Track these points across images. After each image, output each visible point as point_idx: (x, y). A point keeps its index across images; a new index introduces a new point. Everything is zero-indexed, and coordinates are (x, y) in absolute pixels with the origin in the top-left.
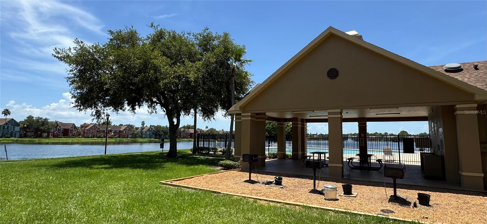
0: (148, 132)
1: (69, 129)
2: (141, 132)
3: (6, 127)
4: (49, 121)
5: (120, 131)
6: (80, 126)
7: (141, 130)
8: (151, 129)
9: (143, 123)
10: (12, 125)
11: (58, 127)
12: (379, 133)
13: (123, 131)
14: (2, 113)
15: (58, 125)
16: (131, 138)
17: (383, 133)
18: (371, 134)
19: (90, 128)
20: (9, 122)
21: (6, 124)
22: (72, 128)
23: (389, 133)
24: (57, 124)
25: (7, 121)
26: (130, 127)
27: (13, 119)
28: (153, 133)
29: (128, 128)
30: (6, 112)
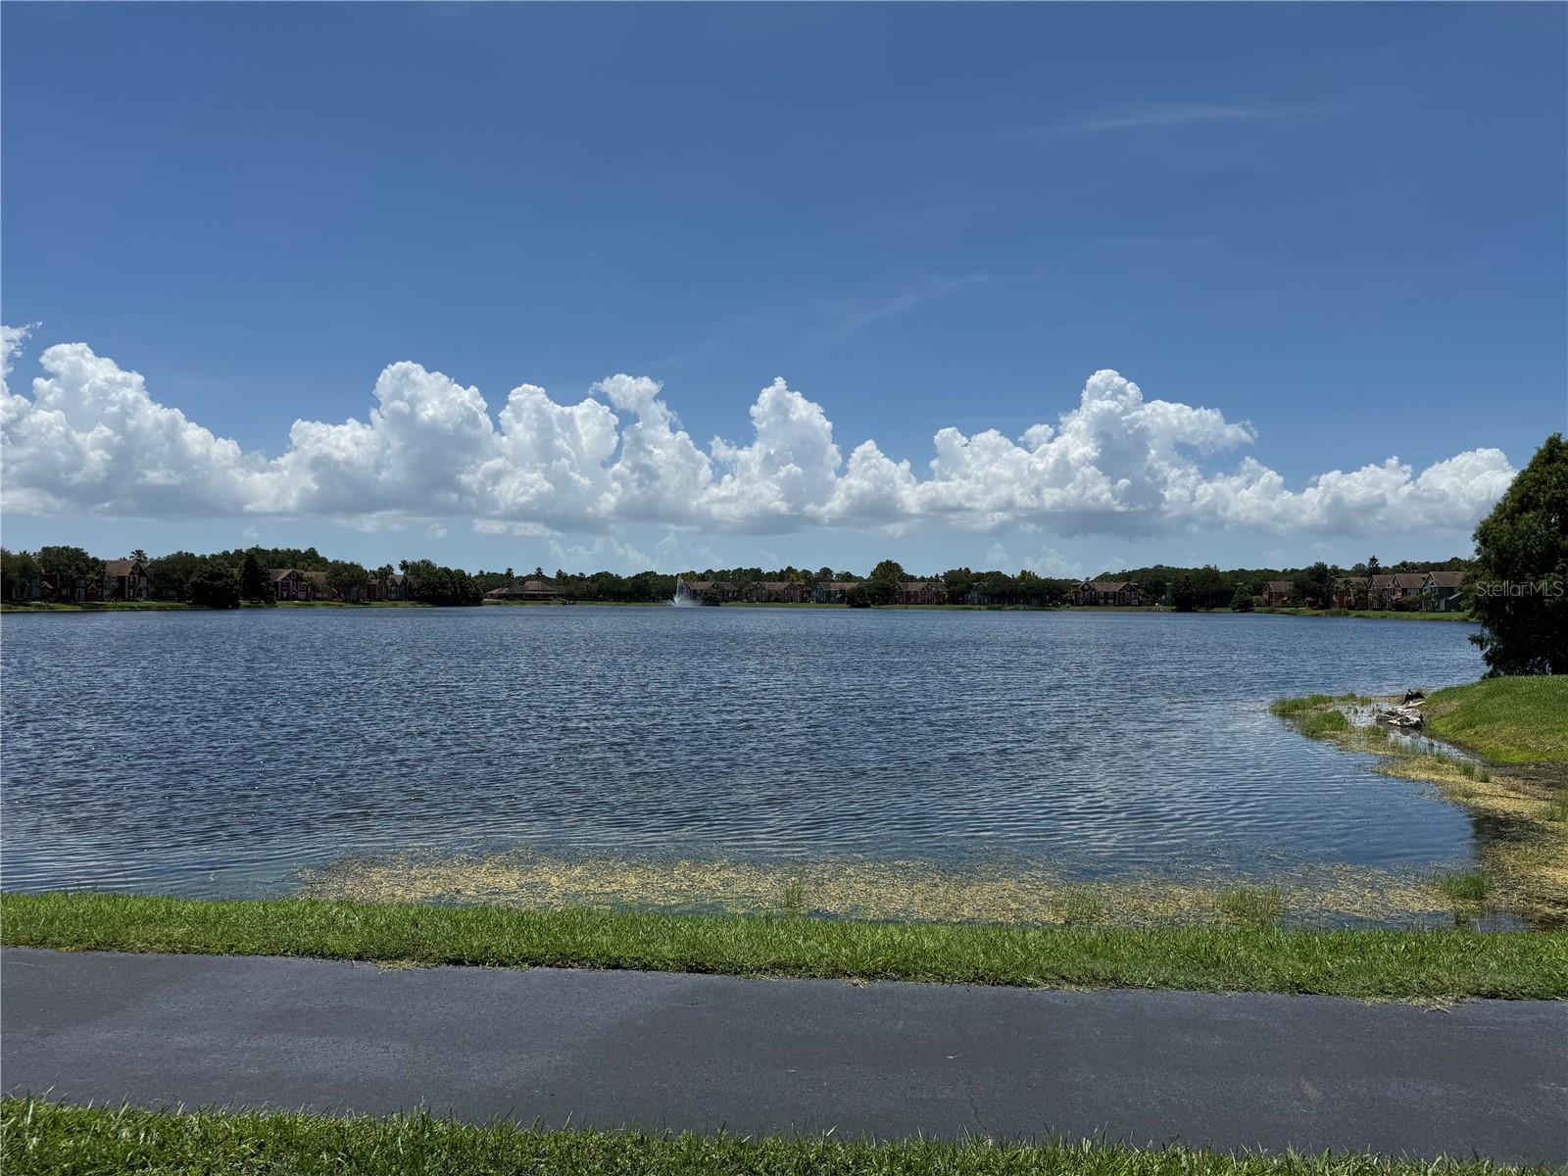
12: (799, 571)
17: (815, 570)
18: (769, 574)
23: (837, 569)
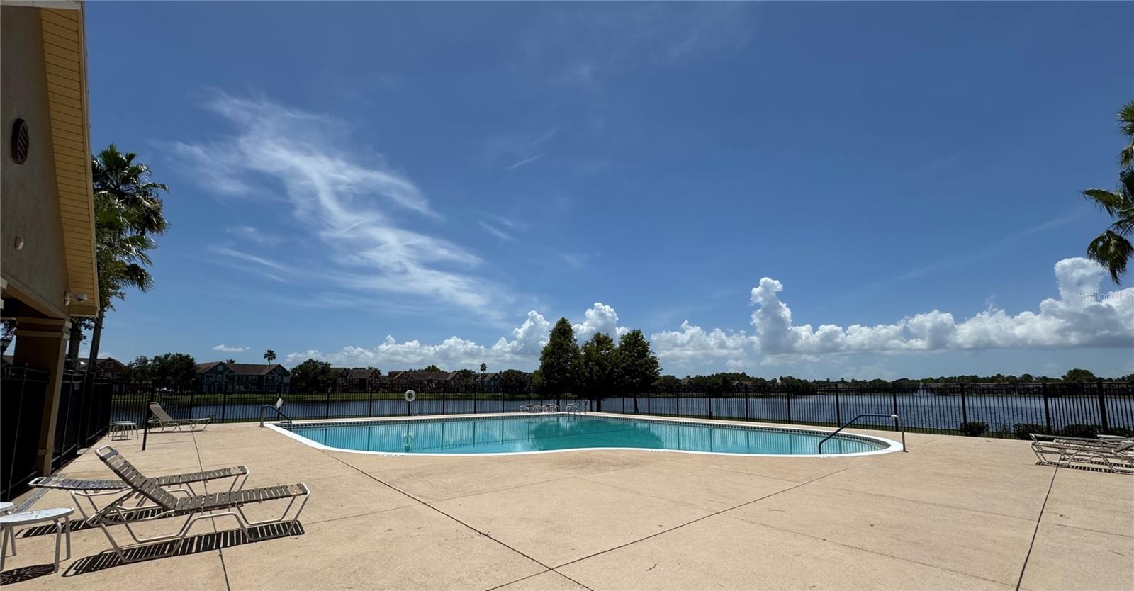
0: (493, 382)
1: (366, 379)
2: (482, 382)
3: (270, 378)
4: (331, 367)
5: (446, 381)
6: (388, 374)
7: (483, 379)
8: (496, 377)
9: (483, 367)
10: (279, 374)
11: (348, 377)
12: (1006, 376)
13: (450, 381)
14: (265, 357)
15: (348, 373)
16: (464, 392)
18: (983, 378)
19: (399, 377)
20: (275, 369)
21: (271, 373)
22: (371, 377)
23: (1036, 375)
24: (345, 373)
25: (271, 369)
26: (466, 374)
27: (280, 366)
28: (501, 383)
29: (458, 377)
30: (270, 355)
